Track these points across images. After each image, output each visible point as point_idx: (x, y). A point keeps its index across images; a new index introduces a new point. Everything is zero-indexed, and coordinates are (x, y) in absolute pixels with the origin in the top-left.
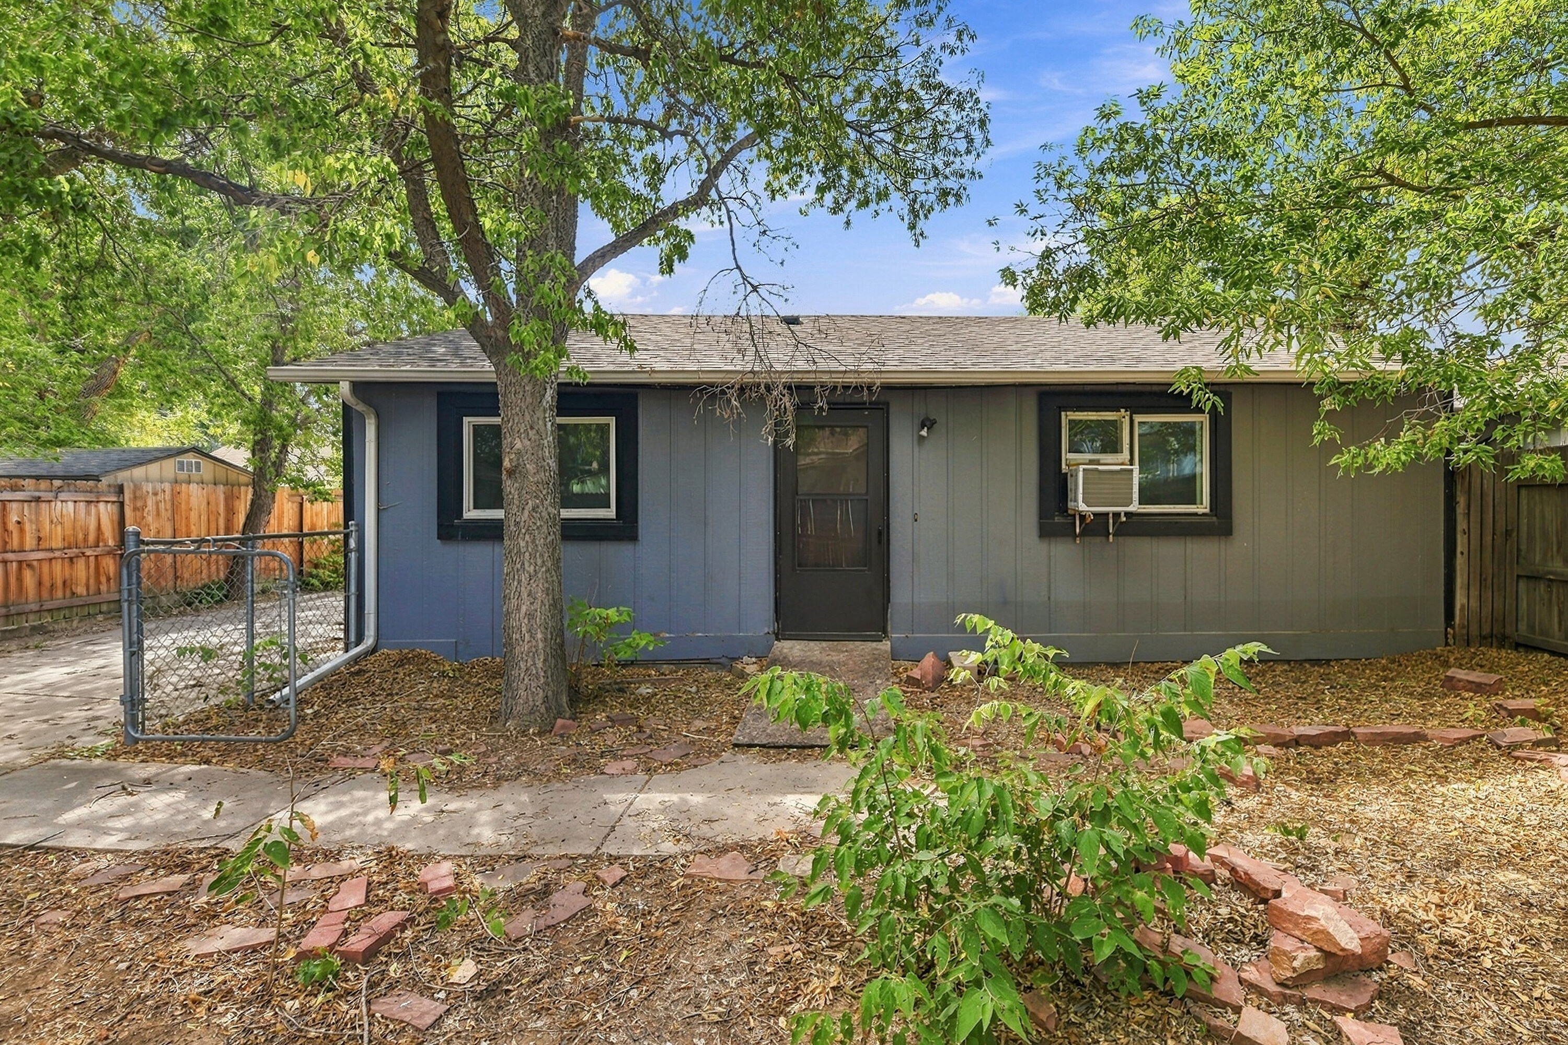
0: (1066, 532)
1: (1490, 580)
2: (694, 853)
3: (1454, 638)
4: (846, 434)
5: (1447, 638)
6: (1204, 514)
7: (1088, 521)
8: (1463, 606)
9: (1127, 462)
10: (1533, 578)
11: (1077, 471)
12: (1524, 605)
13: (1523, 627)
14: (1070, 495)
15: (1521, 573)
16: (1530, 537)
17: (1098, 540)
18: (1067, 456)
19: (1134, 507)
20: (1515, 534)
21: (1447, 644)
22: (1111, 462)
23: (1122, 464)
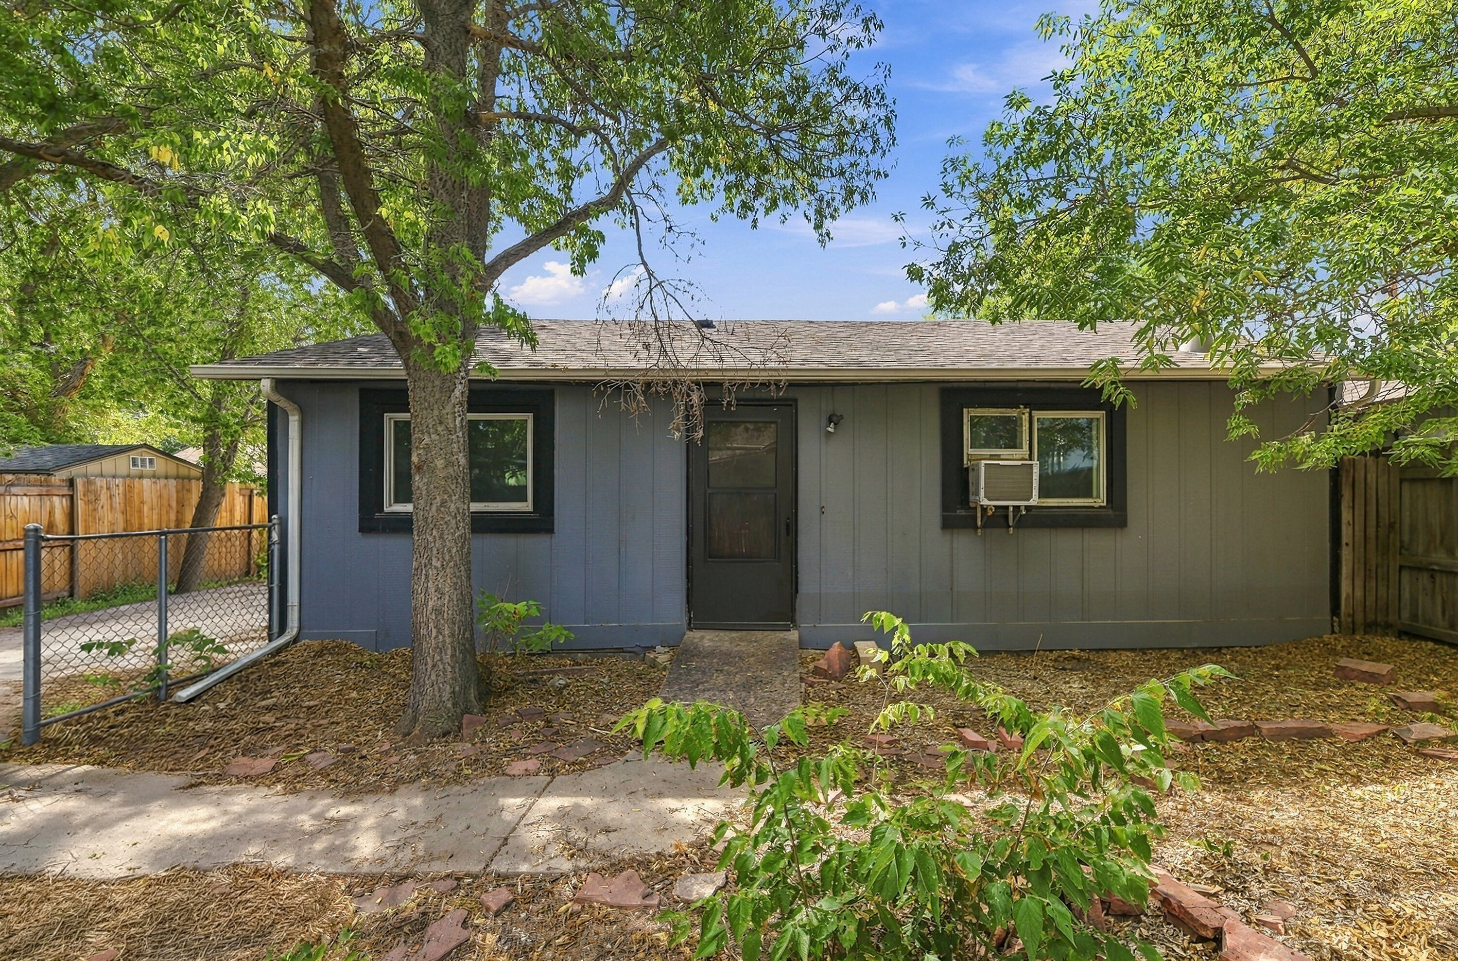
0: (969, 523)
1: (1374, 568)
2: (588, 871)
3: (1340, 626)
4: (758, 430)
5: (1333, 626)
6: (1100, 507)
7: (990, 513)
8: (1348, 595)
9: (1027, 457)
10: (1418, 569)
11: (978, 465)
12: (1406, 595)
13: (1406, 614)
14: (972, 489)
15: (1403, 564)
16: (1413, 529)
17: (997, 531)
18: (968, 451)
19: (1035, 501)
20: (1398, 525)
21: (1333, 632)
22: (1011, 457)
23: (1022, 459)
